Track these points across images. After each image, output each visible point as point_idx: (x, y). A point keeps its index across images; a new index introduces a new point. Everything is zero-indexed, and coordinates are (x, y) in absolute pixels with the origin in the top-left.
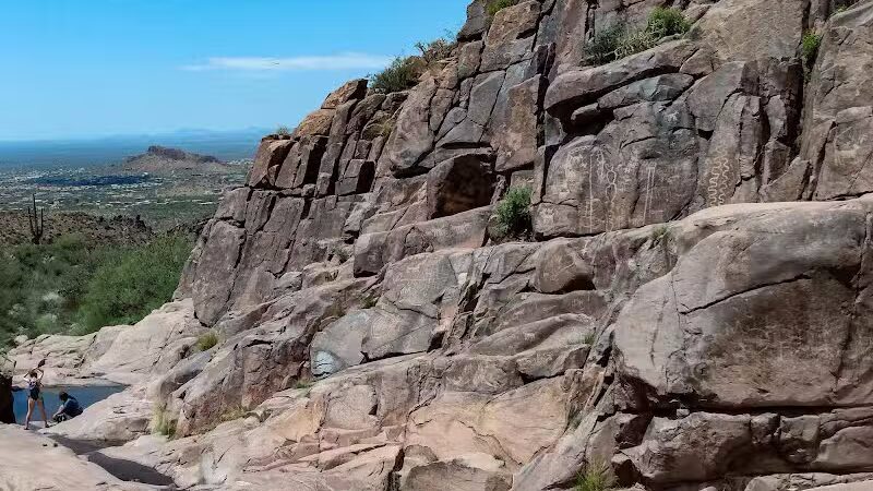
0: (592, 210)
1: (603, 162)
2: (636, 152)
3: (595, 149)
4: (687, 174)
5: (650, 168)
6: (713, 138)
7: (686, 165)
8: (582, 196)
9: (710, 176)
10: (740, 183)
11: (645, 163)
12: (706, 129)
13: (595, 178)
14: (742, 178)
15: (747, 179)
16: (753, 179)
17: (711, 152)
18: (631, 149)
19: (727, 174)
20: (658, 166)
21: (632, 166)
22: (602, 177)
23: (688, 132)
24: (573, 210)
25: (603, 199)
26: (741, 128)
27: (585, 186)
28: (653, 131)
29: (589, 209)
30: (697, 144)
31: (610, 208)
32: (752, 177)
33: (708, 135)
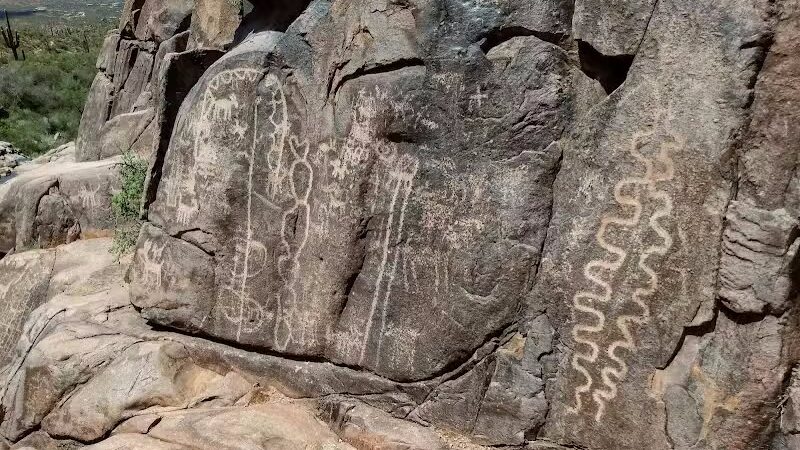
0: (245, 275)
1: (283, 127)
2: (368, 111)
3: (271, 80)
4: (509, 220)
5: (400, 172)
6: (628, 92)
7: (514, 183)
8: (226, 226)
9: (590, 249)
10: (708, 327)
11: (389, 155)
12: (607, 46)
13: (261, 177)
14: (721, 305)
15: (745, 318)
16: (771, 325)
17: (611, 146)
18: (354, 94)
19: (659, 263)
20: (423, 175)
21: (353, 156)
22: (277, 175)
23: (540, 51)
24: (204, 263)
25: (273, 248)
26: (759, 64)
27: (235, 196)
28: (421, 38)
29: (240, 270)
30: (566, 103)
31: (288, 277)
32: (767, 310)
33: (612, 71)
